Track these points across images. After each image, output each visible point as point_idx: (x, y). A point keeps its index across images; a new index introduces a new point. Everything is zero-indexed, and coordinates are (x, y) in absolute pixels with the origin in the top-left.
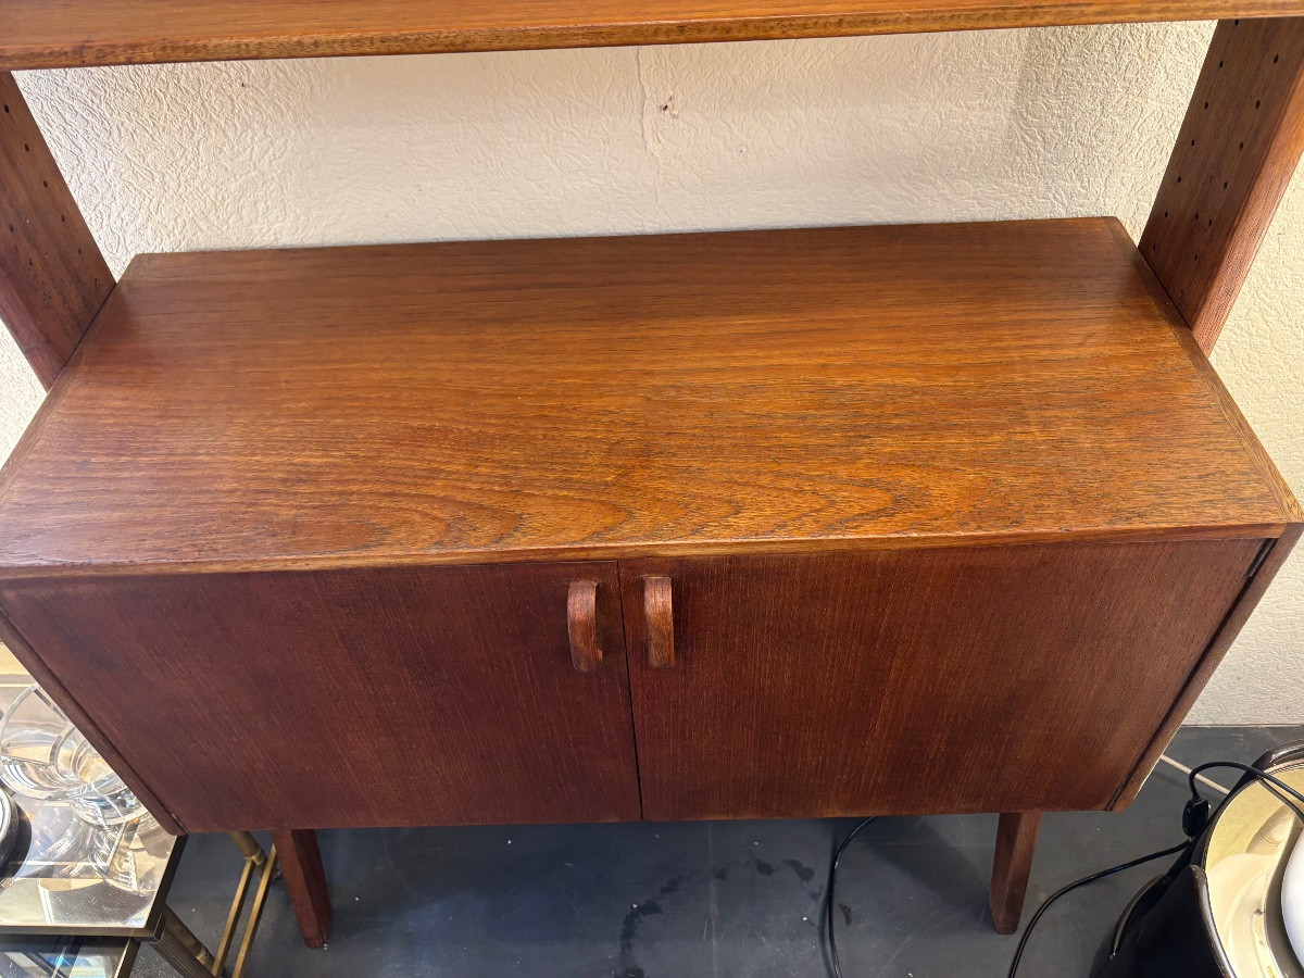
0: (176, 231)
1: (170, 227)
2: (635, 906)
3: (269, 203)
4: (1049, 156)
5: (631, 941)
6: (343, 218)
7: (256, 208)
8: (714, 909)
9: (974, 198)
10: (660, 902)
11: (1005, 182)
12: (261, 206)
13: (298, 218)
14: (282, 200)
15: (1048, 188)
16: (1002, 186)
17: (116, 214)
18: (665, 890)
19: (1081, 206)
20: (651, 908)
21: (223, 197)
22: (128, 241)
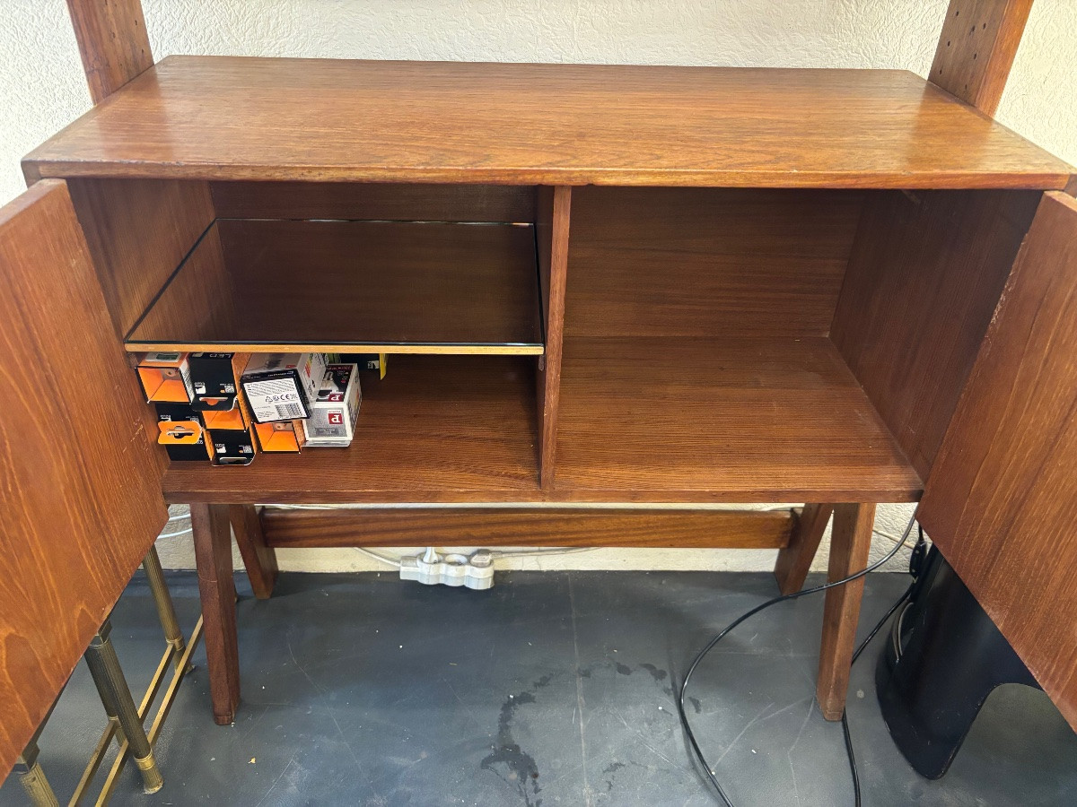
0: (203, 41)
1: (199, 36)
2: (511, 696)
3: (280, 19)
4: (860, 16)
5: (508, 723)
6: (334, 37)
7: (269, 23)
8: (580, 698)
9: (806, 50)
10: (533, 694)
11: (828, 37)
12: (273, 22)
13: (300, 33)
14: (290, 17)
15: (859, 44)
16: (826, 40)
17: (159, 22)
18: (536, 685)
19: (883, 61)
20: (524, 699)
21: (245, 11)
22: (164, 48)
